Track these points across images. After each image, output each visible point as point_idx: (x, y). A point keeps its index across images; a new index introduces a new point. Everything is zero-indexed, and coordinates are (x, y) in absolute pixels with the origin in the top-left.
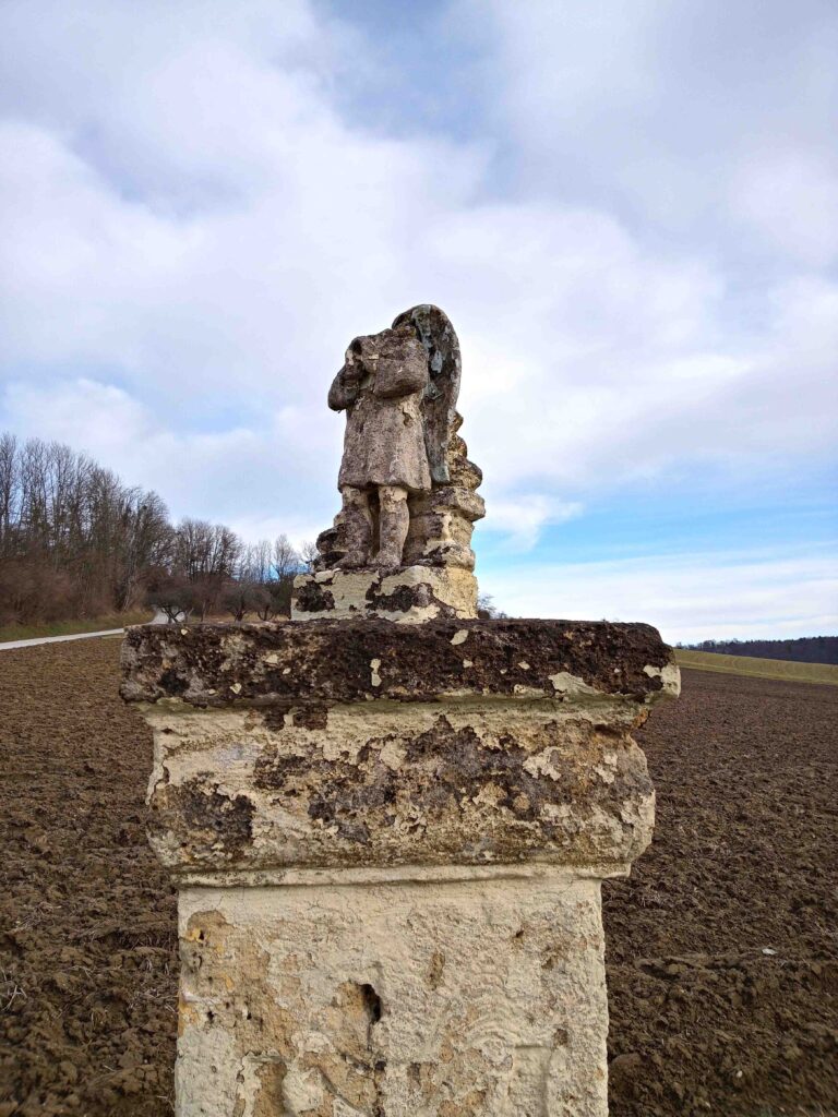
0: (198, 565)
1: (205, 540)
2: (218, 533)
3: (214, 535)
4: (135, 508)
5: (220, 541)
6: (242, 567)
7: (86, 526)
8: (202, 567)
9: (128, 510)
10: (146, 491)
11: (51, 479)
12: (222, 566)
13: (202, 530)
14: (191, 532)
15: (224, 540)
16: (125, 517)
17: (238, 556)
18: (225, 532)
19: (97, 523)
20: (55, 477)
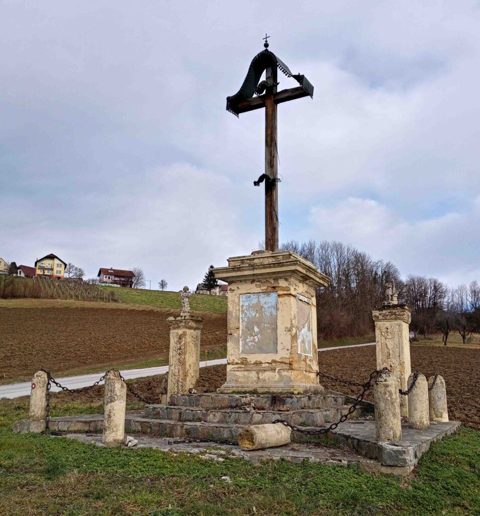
0: (420, 303)
1: (423, 288)
2: (431, 283)
3: (428, 285)
4: (380, 273)
5: (433, 288)
6: (449, 303)
7: (354, 285)
8: (423, 305)
9: (376, 274)
10: (385, 263)
11: (334, 262)
12: (435, 304)
13: (421, 282)
14: (414, 285)
15: (435, 287)
16: (375, 278)
17: (445, 296)
18: (435, 282)
19: (359, 283)
20: (335, 260)
